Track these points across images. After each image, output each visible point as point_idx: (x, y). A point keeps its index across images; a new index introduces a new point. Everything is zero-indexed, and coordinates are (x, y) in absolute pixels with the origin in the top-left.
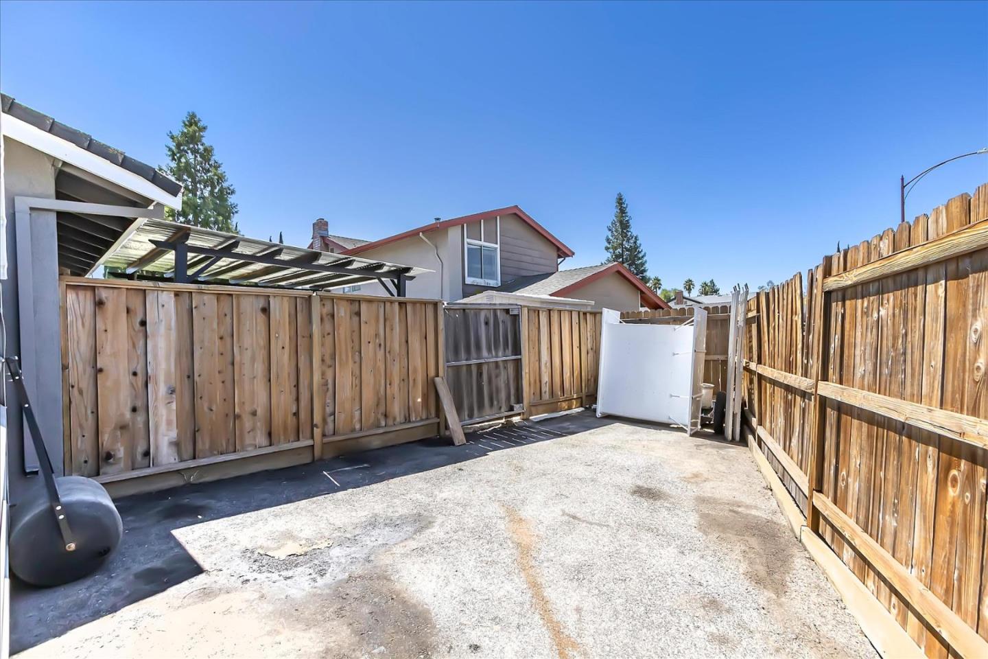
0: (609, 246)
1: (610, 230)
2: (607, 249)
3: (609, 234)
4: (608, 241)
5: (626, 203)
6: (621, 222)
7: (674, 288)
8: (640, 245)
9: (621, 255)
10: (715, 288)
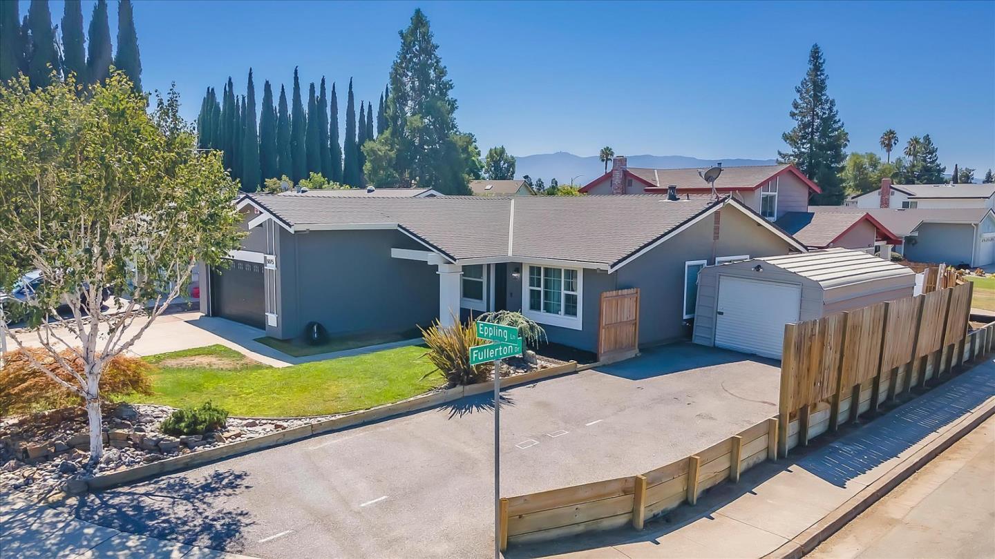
0: (794, 111)
1: (798, 91)
2: (793, 115)
3: (798, 96)
4: (796, 106)
5: (823, 57)
6: (815, 83)
7: (869, 152)
8: (837, 112)
9: (810, 124)
10: (931, 147)
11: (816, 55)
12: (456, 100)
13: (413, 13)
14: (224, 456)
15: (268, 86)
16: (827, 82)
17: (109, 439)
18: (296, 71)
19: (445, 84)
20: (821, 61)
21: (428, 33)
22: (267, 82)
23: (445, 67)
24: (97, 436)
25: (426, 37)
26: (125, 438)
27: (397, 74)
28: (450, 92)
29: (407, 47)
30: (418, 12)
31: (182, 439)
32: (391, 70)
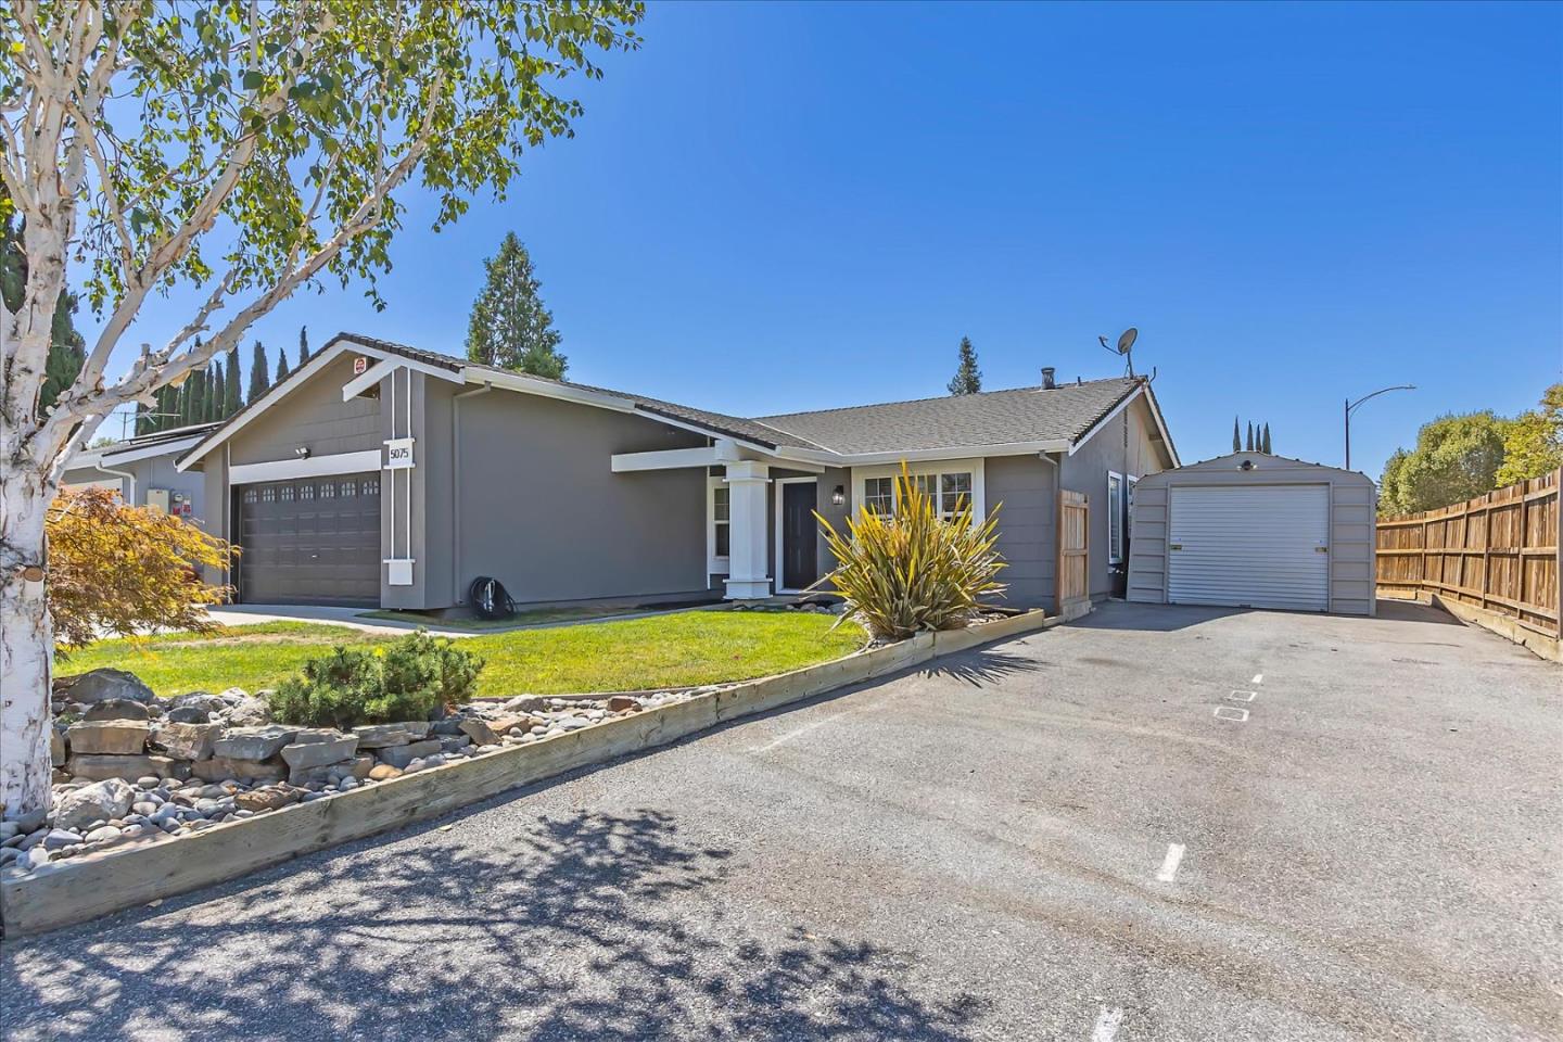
11: (966, 349)
12: (566, 358)
13: (504, 239)
14: (520, 782)
15: (259, 351)
16: (980, 379)
17: (68, 754)
18: (303, 334)
19: (549, 336)
20: (973, 356)
21: (527, 263)
22: (259, 345)
23: (550, 313)
24: (33, 722)
25: (524, 268)
26: (137, 747)
27: (481, 315)
28: (556, 347)
29: (497, 282)
30: (511, 237)
31: (363, 735)
32: (472, 310)
